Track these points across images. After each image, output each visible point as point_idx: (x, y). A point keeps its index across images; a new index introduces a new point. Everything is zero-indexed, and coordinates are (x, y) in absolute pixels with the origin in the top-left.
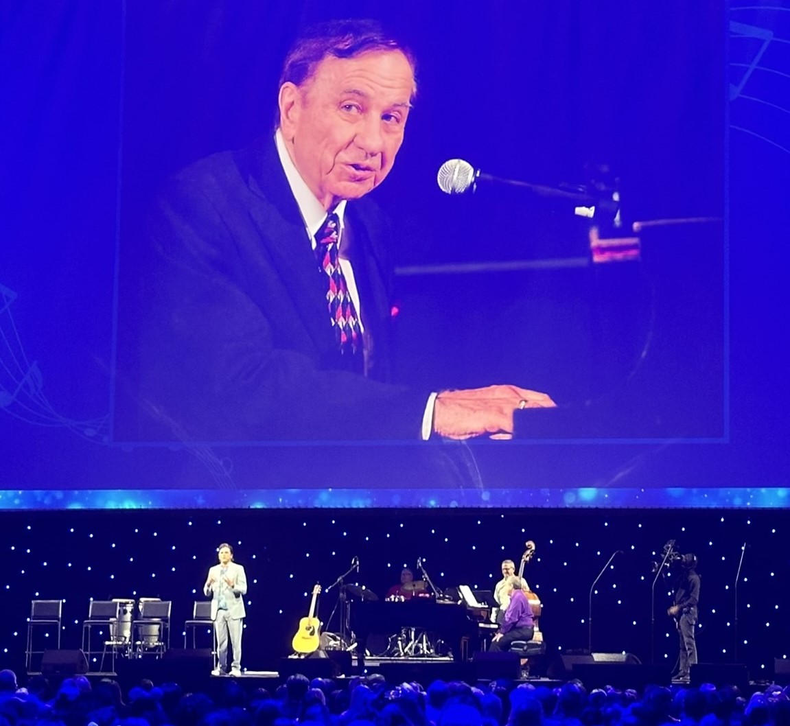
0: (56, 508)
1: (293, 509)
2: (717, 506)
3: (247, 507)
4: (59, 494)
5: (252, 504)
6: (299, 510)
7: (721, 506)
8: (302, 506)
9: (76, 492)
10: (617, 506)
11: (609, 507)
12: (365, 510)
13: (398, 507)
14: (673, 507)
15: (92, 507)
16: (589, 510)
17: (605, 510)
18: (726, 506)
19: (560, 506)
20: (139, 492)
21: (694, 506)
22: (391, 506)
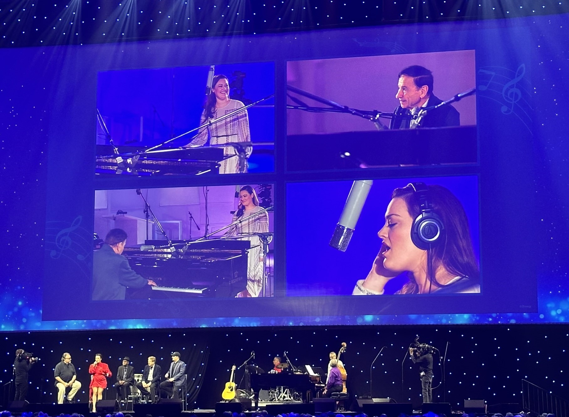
0: (103, 329)
1: (221, 327)
2: (434, 323)
3: (198, 327)
4: (104, 322)
5: (201, 326)
6: (224, 328)
7: (435, 324)
8: (226, 326)
9: (113, 321)
10: (384, 324)
11: (380, 324)
12: (257, 327)
13: (274, 326)
14: (411, 324)
15: (121, 328)
16: (370, 326)
17: (377, 326)
18: (438, 323)
19: (355, 325)
20: (144, 320)
21: (422, 324)
22: (270, 326)
